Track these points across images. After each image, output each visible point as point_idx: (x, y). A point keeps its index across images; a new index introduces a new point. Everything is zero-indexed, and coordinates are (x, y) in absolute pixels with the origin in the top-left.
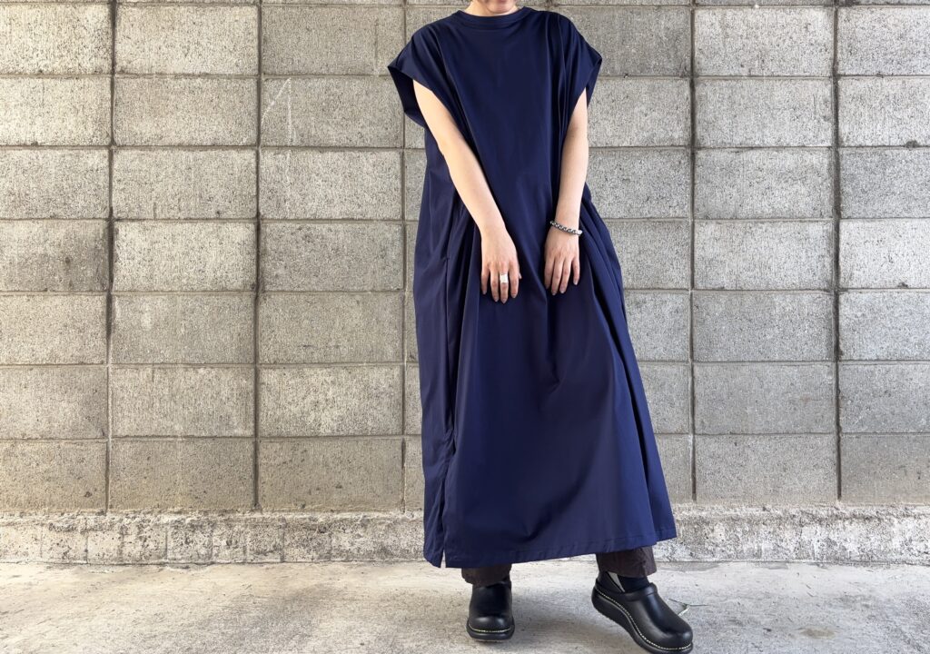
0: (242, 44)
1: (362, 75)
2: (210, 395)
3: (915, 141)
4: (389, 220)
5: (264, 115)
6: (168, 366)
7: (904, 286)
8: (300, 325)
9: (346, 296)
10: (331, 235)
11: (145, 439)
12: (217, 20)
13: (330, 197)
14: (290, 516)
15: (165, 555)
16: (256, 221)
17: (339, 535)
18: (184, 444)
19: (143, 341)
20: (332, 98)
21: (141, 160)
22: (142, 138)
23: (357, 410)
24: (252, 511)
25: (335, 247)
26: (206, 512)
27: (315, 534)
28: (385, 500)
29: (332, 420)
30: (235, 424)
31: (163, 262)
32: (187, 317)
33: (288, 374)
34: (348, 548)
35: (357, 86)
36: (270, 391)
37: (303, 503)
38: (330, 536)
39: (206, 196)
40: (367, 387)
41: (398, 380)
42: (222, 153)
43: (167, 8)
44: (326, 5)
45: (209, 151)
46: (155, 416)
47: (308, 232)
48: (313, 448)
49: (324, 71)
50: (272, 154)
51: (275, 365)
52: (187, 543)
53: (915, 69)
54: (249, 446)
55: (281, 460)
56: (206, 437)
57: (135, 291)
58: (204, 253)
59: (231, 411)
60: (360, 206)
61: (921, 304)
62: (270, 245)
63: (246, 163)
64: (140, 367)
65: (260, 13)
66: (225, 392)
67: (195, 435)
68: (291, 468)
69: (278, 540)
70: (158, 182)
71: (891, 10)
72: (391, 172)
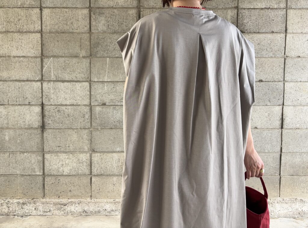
0: (36, 46)
1: (76, 57)
2: (28, 162)
3: (262, 80)
4: (86, 105)
5: (44, 70)
6: (14, 152)
7: (256, 128)
8: (57, 140)
9: (71, 130)
10: (66, 110)
11: (8, 176)
12: (27, 38)
13: (66, 97)
14: (55, 201)
15: (15, 212)
16: (42, 105)
17: (70, 206)
18: (20, 177)
19: (6, 144)
20: (66, 64)
21: (3, 85)
22: (3, 78)
23: (76, 167)
24: (42, 198)
25: (68, 114)
26: (28, 199)
27: (63, 206)
28: (85, 195)
29: (68, 170)
30: (37, 171)
31: (12, 119)
32: (20, 137)
33: (53, 155)
34: (73, 211)
35: (75, 60)
36: (47, 160)
37: (59, 196)
38: (68, 207)
39: (25, 97)
40: (79, 160)
41: (88, 157)
42: (29, 83)
43: (10, 34)
44: (63, 33)
45: (26, 82)
46: (10, 168)
47: (59, 109)
48: (62, 179)
49: (63, 55)
50: (47, 83)
51: (49, 152)
52: (22, 208)
53: (263, 55)
54: (41, 178)
55: (52, 182)
56: (27, 175)
57: (3, 128)
58: (25, 116)
59: (35, 167)
60: (76, 100)
61: (261, 134)
62: (46, 113)
63: (38, 86)
64: (4, 152)
65: (42, 35)
66: (33, 161)
67: (24, 174)
68: (55, 185)
69: (51, 208)
70: (9, 92)
71: (256, 35)
72: (86, 89)
